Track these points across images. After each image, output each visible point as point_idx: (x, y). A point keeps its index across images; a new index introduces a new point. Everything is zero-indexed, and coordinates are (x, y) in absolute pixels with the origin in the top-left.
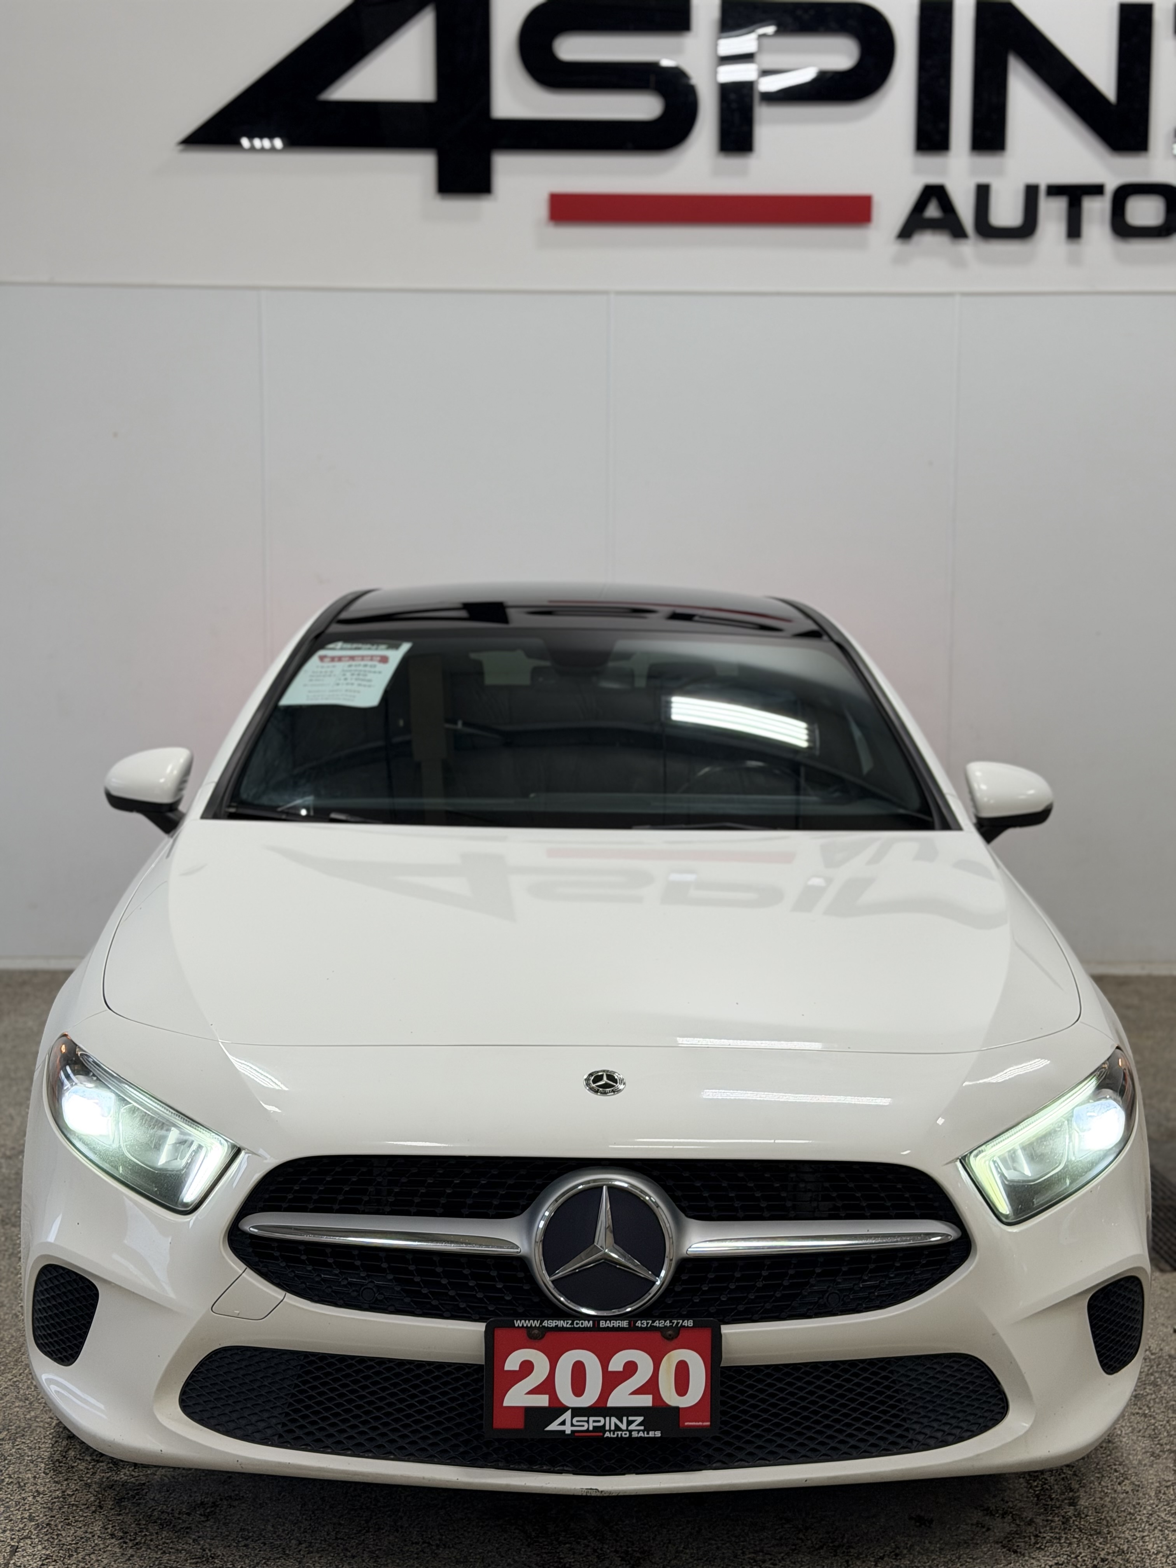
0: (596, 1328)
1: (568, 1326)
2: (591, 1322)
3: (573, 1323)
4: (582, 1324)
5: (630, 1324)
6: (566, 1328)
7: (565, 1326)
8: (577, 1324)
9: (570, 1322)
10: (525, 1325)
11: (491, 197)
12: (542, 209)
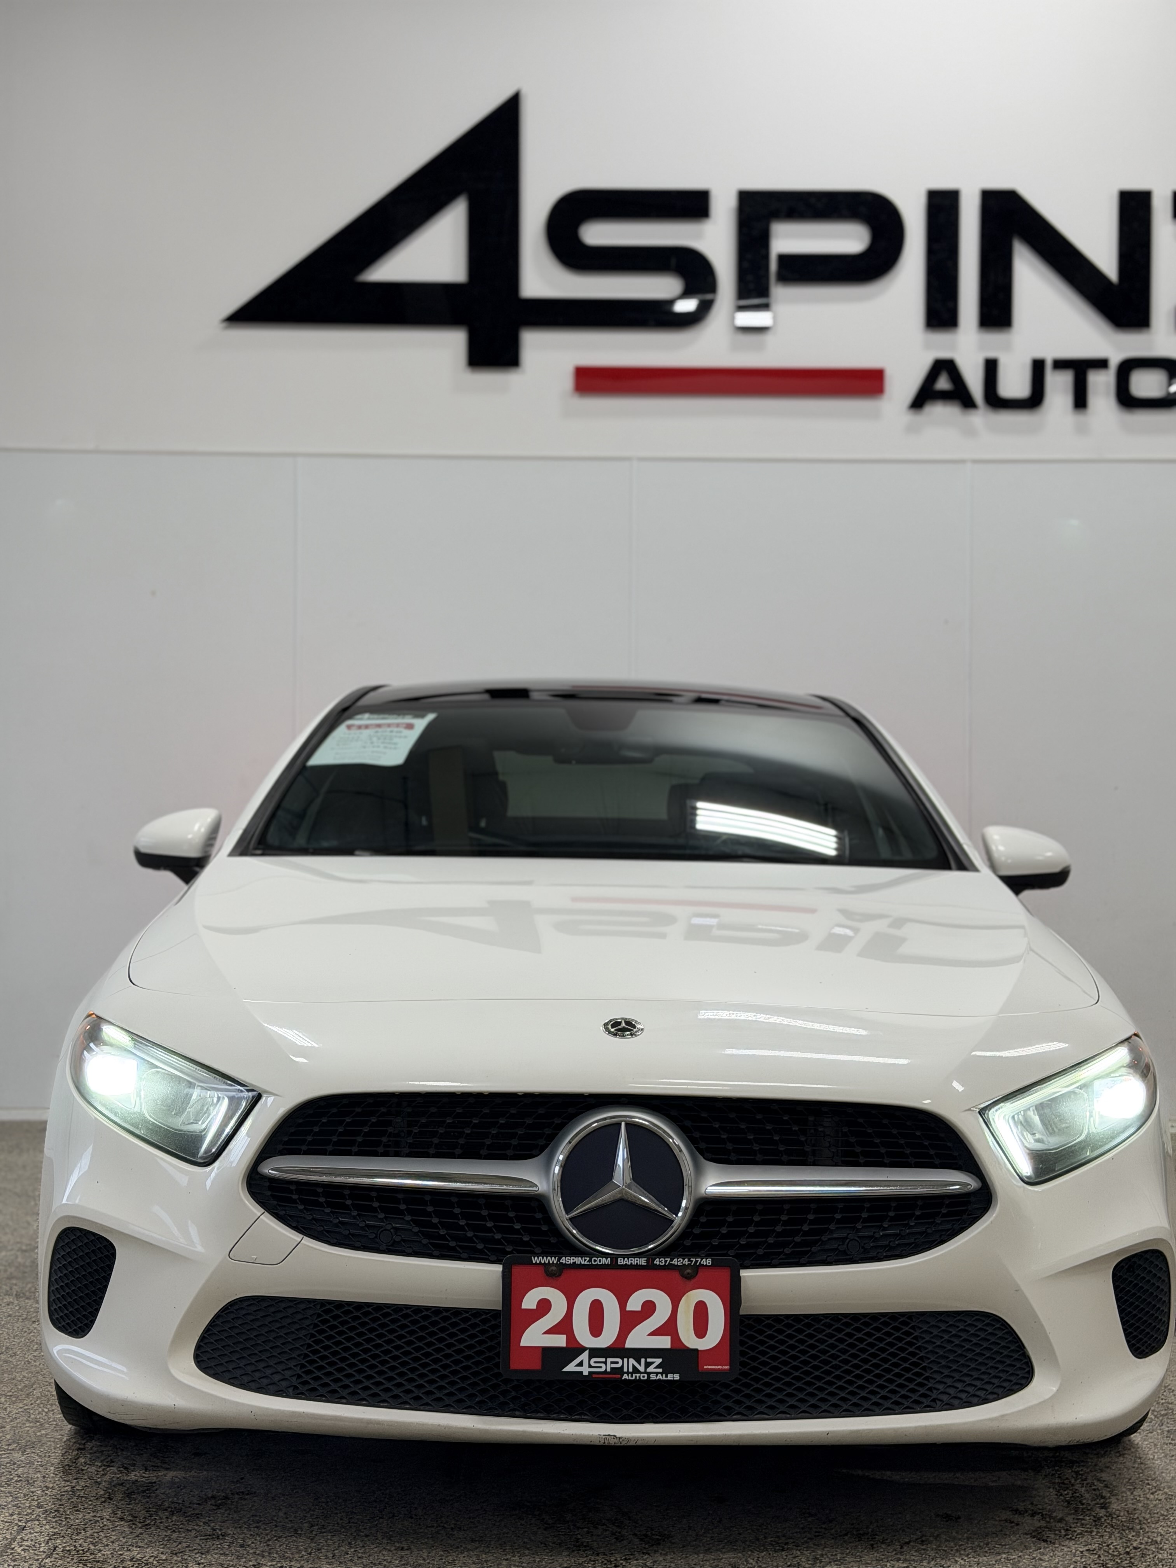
0: (614, 1265)
1: (586, 1263)
2: (609, 1259)
3: (590, 1261)
4: (600, 1261)
5: (648, 1261)
6: (584, 1265)
7: (583, 1263)
8: (595, 1261)
9: (588, 1259)
10: (543, 1262)
11: (520, 370)
12: (568, 381)
